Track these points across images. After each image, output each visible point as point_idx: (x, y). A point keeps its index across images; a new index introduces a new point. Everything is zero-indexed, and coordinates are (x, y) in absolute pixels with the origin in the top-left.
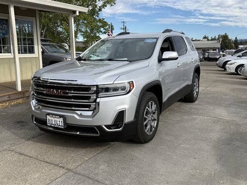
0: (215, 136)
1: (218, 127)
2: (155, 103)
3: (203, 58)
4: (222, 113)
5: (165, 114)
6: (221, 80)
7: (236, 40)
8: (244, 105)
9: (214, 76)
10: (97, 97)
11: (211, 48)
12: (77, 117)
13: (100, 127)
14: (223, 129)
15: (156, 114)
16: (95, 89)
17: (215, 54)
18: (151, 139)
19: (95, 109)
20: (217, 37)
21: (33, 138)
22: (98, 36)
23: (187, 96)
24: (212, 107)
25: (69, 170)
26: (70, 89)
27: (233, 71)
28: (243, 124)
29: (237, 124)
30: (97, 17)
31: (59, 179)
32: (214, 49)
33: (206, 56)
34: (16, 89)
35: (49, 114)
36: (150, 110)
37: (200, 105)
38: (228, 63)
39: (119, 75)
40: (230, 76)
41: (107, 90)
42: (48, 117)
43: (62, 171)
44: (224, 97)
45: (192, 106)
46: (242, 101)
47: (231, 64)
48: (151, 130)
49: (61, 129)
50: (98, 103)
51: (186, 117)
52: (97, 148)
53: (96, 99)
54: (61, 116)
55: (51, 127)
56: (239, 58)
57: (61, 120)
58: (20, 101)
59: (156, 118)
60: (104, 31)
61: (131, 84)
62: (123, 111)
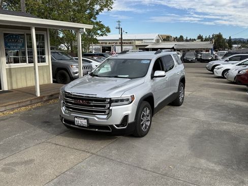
0: (191, 132)
1: (194, 126)
2: (149, 109)
3: (196, 59)
4: (200, 115)
5: (156, 115)
6: (208, 84)
7: (230, 39)
8: (219, 108)
9: (202, 80)
10: (110, 106)
11: (204, 49)
12: (97, 119)
13: (112, 126)
14: (198, 127)
15: (149, 116)
16: (109, 100)
17: (208, 55)
18: (146, 134)
19: (109, 113)
20: (211, 37)
21: (61, 133)
22: (96, 39)
23: (174, 101)
24: (193, 110)
25: (93, 154)
26: (92, 100)
27: (220, 75)
28: (214, 123)
29: (209, 124)
30: (94, 21)
31: (88, 159)
32: (207, 50)
33: (199, 57)
34: (35, 95)
35: (76, 117)
36: (145, 114)
37: (185, 108)
38: (216, 67)
39: (125, 91)
40: (217, 79)
41: (117, 101)
42: (76, 119)
43: (88, 155)
44: (205, 101)
45: (178, 109)
46: (219, 105)
47: (218, 69)
48: (146, 128)
49: (85, 127)
50: (111, 110)
51: (172, 118)
52: (108, 140)
53: (109, 108)
54: (85, 118)
55: (77, 125)
56: (226, 62)
57: (86, 121)
58: (39, 104)
59: (149, 119)
60: (101, 33)
61: (133, 97)
62: (127, 115)
